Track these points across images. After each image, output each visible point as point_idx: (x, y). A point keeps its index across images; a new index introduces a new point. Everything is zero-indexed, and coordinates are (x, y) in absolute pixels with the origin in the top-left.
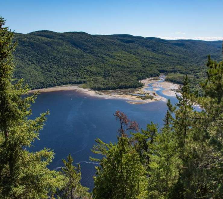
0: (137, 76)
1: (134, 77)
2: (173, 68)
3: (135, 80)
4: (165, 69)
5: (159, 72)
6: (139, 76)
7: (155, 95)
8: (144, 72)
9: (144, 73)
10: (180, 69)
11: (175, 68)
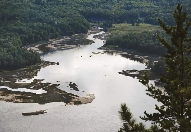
0: (20, 32)
1: (11, 36)
2: (127, 9)
3: (14, 44)
4: (102, 11)
5: (85, 21)
6: (25, 33)
7: (77, 90)
8: (40, 20)
9: (41, 24)
10: (147, 10)
11: (132, 7)
